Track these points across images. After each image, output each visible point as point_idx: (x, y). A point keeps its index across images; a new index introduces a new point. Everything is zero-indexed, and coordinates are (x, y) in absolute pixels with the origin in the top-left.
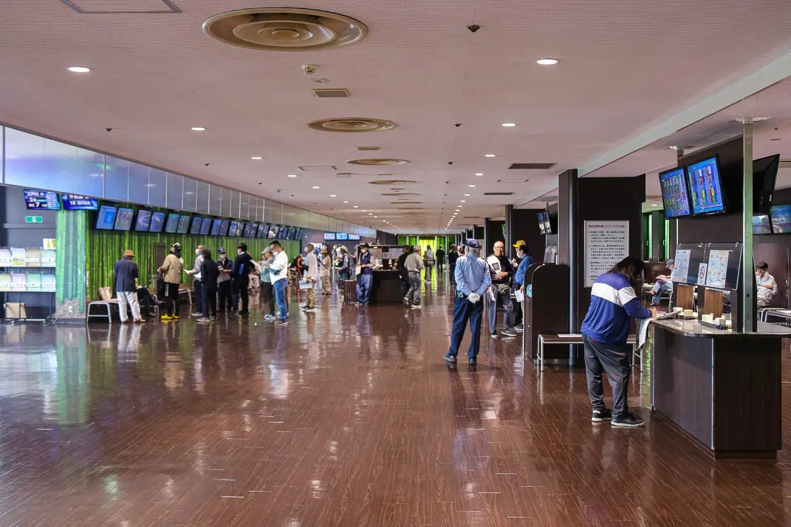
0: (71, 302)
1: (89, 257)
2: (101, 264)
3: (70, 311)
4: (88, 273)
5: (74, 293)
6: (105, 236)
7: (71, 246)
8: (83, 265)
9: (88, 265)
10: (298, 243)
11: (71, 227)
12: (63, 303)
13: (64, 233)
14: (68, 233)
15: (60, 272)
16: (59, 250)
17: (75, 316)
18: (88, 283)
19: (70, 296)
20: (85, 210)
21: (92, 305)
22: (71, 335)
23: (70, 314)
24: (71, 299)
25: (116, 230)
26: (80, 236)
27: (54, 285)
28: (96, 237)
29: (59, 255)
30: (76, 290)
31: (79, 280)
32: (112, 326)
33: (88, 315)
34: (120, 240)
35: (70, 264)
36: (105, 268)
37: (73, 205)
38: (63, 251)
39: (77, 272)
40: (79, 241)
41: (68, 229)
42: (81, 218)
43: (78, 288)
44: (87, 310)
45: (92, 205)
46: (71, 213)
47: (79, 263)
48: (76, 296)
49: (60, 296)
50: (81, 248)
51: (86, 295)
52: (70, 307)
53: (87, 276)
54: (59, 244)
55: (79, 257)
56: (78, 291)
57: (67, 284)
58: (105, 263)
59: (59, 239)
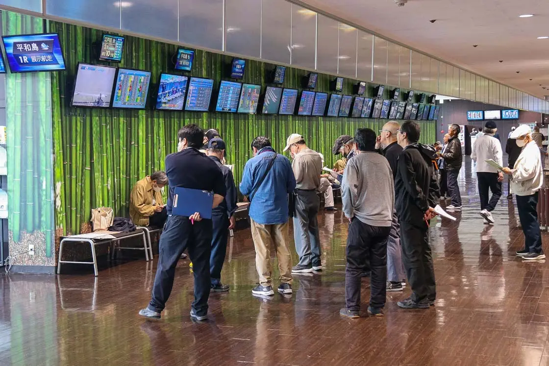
0: (32, 238)
1: (60, 158)
2: (88, 168)
3: (32, 253)
4: (59, 185)
5: (37, 220)
6: (96, 119)
7: (30, 137)
8: (50, 171)
9: (59, 172)
10: (433, 125)
11: (30, 105)
12: (20, 239)
13: (19, 115)
14: (24, 115)
15: (13, 183)
16: (11, 145)
17: (39, 263)
18: (58, 203)
19: (30, 226)
20: (51, 71)
21: (64, 242)
22: (32, 295)
23: (30, 258)
24: (32, 233)
25: (118, 109)
26: (44, 120)
27: (5, 208)
28: (77, 122)
29: (11, 154)
30: (40, 216)
31: (44, 198)
32: (99, 281)
33: (60, 261)
34: (129, 125)
35: (30, 170)
36: (97, 174)
37: (24, 63)
38: (18, 147)
39: (40, 184)
40: (41, 129)
41: (24, 107)
42: (44, 87)
43: (43, 212)
44: (57, 253)
45: (55, 62)
46: (29, 79)
47: (43, 168)
48: (39, 227)
49: (14, 226)
50: (46, 141)
51: (56, 224)
52: (31, 246)
53: (58, 191)
54: (11, 135)
55: (43, 158)
56: (43, 219)
57: (26, 205)
58: (97, 166)
59: (11, 125)
